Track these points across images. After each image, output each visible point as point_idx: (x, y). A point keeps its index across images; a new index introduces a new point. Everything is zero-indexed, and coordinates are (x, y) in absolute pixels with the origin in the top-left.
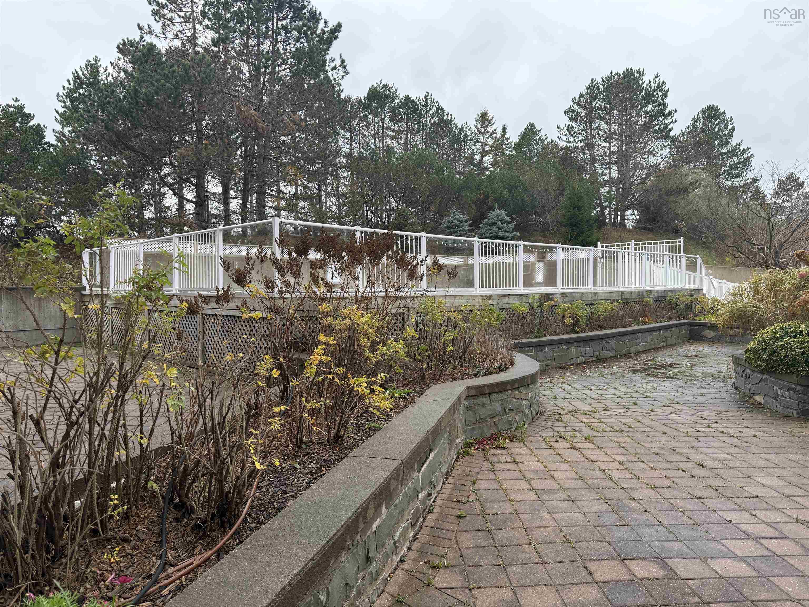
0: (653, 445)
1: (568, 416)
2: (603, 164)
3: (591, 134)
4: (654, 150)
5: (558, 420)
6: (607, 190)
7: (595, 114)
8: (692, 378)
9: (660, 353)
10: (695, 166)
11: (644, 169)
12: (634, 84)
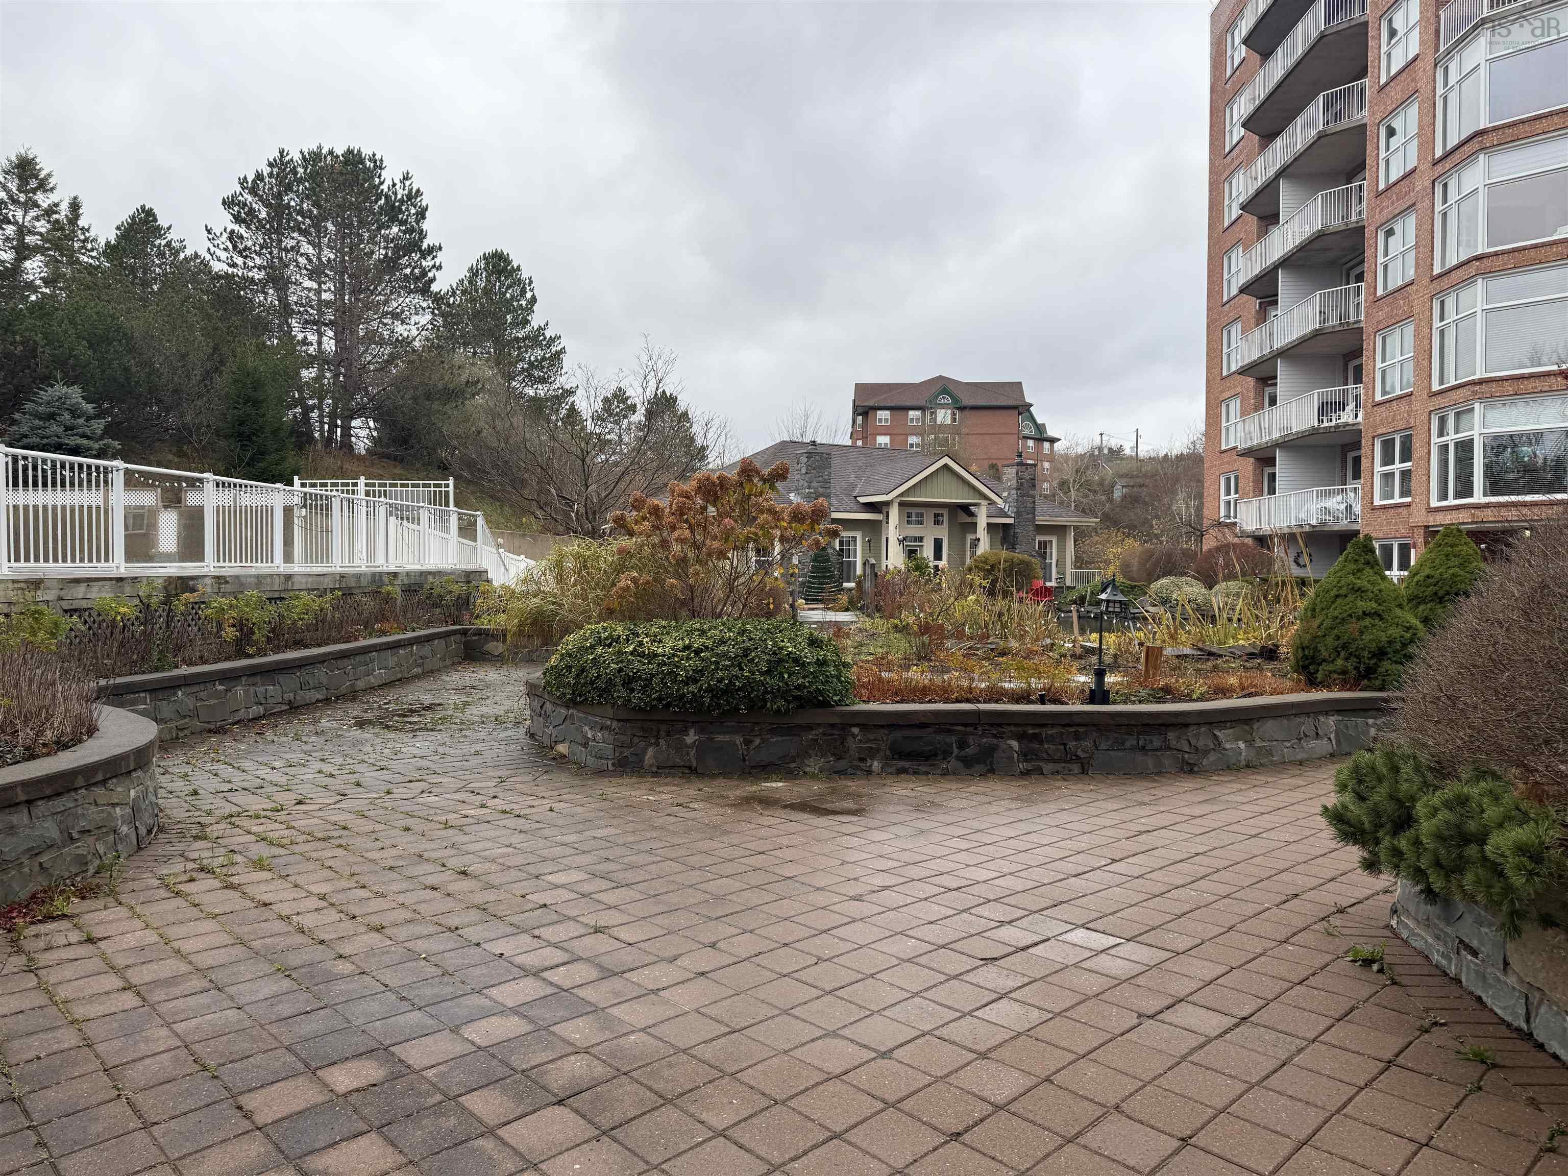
0: (384, 854)
1: (222, 826)
2: (307, 322)
3: (280, 259)
4: (403, 312)
5: (196, 838)
6: (313, 375)
7: (288, 222)
8: (464, 725)
9: (412, 687)
10: (475, 353)
11: (386, 344)
12: (365, 181)
